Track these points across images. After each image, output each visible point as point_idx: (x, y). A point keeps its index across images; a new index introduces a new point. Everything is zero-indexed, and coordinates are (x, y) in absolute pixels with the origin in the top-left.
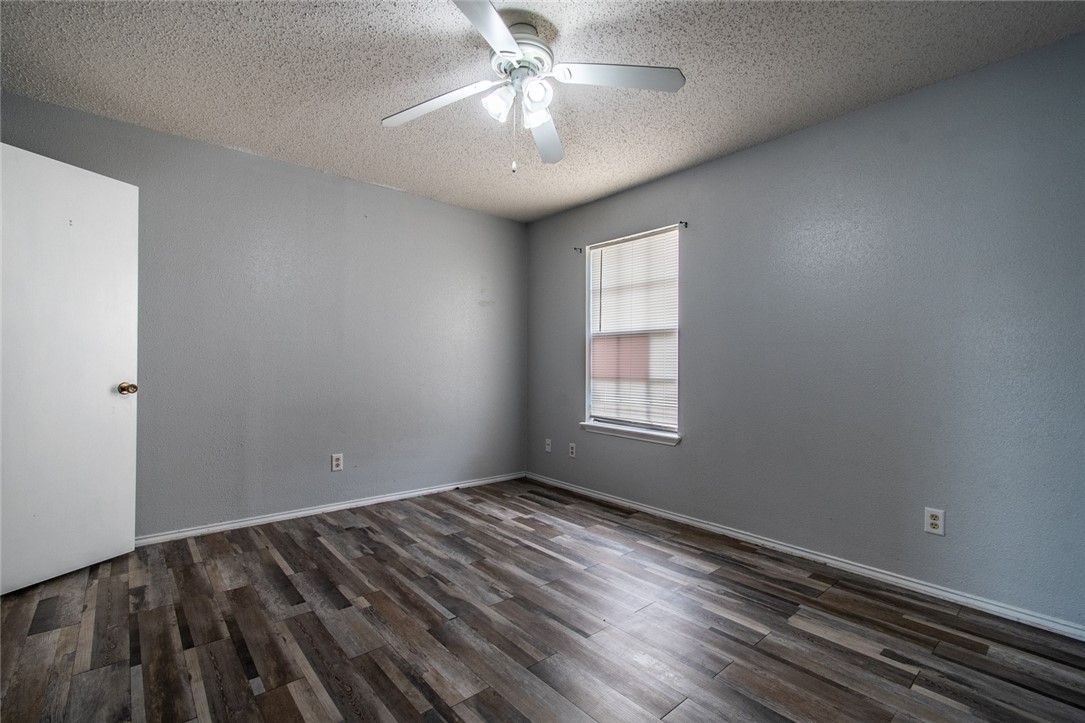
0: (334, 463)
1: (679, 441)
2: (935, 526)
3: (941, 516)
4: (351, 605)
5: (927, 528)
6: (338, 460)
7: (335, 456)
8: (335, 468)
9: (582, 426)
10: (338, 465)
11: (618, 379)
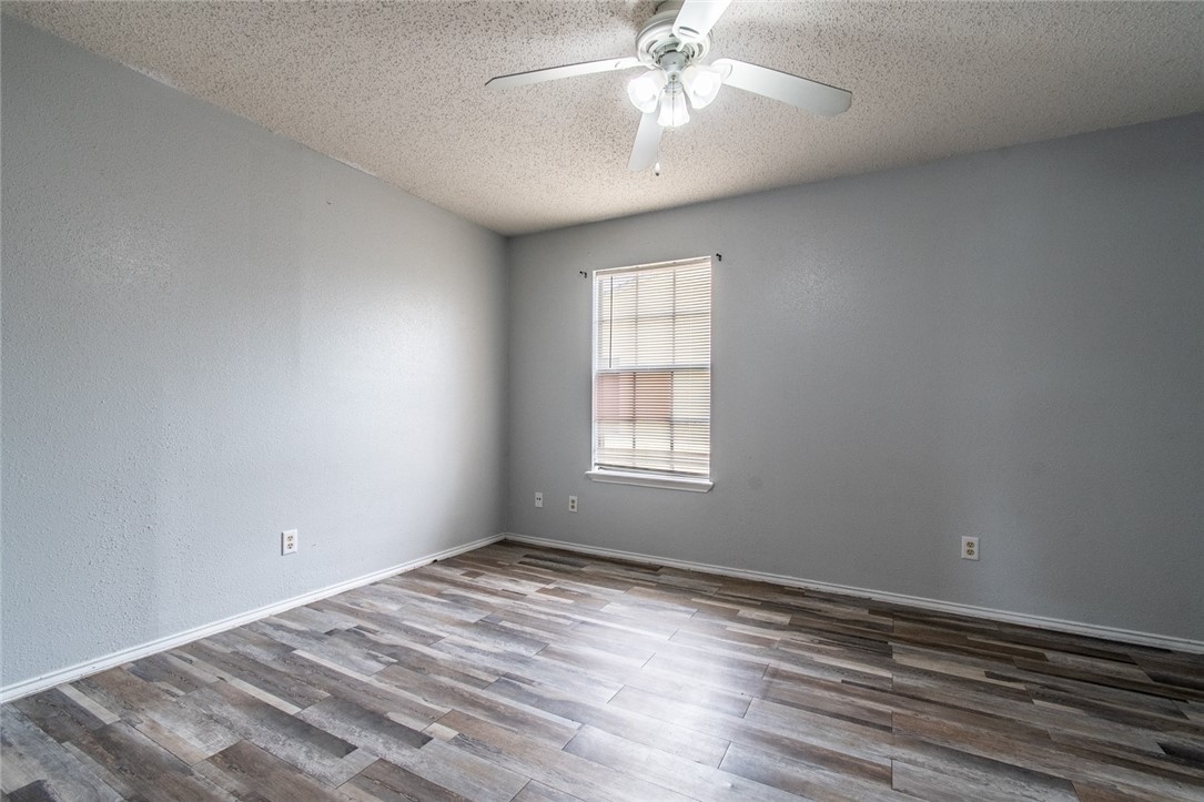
0: (286, 543)
1: (712, 488)
2: (970, 552)
3: (976, 544)
4: (431, 739)
5: (964, 555)
6: (290, 538)
7: (287, 534)
8: (286, 550)
9: (588, 475)
10: (290, 546)
11: (633, 420)
